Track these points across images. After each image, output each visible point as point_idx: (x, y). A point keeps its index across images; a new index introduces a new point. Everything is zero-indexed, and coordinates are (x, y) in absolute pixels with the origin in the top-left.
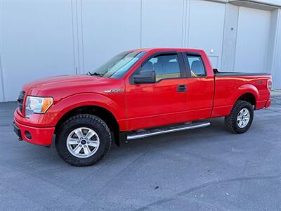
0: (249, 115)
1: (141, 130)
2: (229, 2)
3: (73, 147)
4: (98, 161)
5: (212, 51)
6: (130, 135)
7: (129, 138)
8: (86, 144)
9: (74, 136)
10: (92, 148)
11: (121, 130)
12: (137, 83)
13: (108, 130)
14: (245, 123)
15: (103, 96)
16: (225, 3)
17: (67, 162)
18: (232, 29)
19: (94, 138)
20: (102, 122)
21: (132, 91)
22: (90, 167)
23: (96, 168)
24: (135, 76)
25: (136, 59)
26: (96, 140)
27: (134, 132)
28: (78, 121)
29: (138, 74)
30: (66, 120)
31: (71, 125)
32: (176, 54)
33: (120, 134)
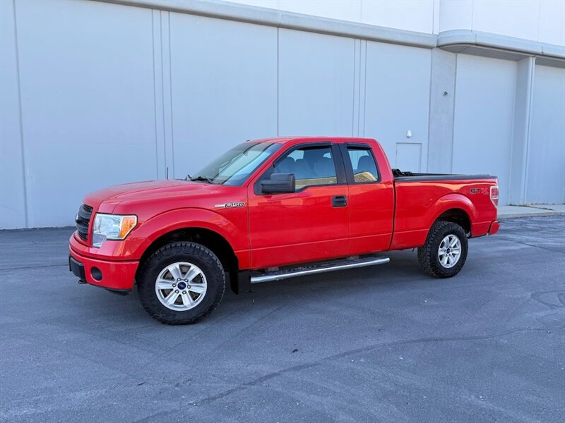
0: (459, 247)
1: (273, 269)
2: (438, 47)
3: (165, 293)
4: (205, 315)
5: (409, 134)
6: (256, 276)
7: (253, 280)
8: (187, 289)
9: (168, 276)
10: (194, 296)
11: (240, 269)
12: (267, 193)
13: (221, 267)
14: (454, 261)
15: (214, 213)
16: (430, 48)
17: (155, 318)
18: (446, 93)
19: (198, 280)
20: (211, 254)
21: (261, 206)
22: (191, 326)
23: (200, 327)
24: (264, 182)
25: (266, 155)
26: (201, 282)
27: (263, 272)
28: (174, 253)
29: (269, 179)
30: (155, 250)
31: (163, 258)
32: (330, 146)
33: (239, 274)
